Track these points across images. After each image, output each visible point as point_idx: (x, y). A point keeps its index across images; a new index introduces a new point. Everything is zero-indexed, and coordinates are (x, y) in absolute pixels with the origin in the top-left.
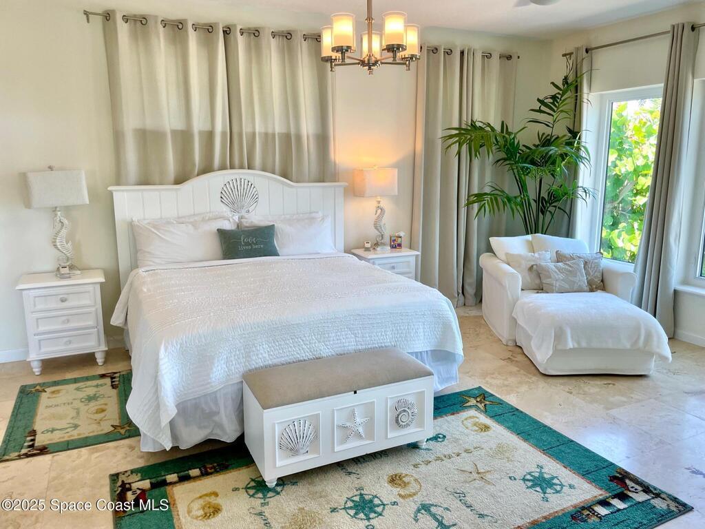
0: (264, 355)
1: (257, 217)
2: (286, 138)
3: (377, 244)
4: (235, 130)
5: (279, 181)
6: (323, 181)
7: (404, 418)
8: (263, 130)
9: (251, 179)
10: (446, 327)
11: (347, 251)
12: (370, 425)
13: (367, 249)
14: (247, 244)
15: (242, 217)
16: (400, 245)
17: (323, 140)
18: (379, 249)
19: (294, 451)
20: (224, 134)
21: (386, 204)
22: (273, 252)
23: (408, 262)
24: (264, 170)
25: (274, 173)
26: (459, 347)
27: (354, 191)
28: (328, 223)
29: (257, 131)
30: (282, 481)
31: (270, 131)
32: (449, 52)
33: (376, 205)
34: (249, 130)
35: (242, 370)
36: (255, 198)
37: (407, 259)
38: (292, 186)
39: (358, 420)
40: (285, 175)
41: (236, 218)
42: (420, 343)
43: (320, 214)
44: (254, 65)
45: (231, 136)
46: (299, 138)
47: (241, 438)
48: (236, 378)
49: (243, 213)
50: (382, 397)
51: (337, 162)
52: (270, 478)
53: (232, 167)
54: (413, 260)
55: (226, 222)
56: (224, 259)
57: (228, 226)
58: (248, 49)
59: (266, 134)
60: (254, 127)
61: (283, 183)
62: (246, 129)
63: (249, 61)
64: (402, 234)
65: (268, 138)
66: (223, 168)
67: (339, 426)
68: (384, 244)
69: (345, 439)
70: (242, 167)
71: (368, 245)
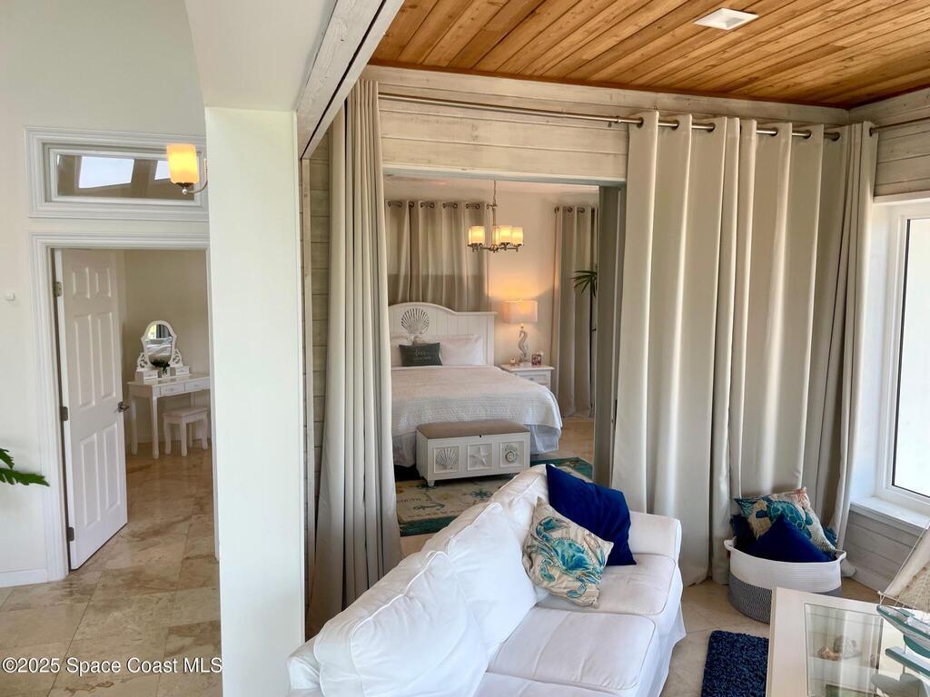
0: (429, 417)
1: (427, 337)
2: (451, 278)
3: (521, 361)
4: (414, 273)
5: (445, 310)
6: (479, 311)
7: (511, 457)
8: (434, 274)
9: (425, 310)
10: (549, 410)
11: (497, 364)
12: (489, 456)
13: (513, 365)
14: (419, 356)
15: (415, 338)
16: (539, 362)
17: (479, 280)
18: (521, 364)
19: (444, 467)
20: (406, 276)
21: (529, 329)
22: (439, 363)
23: (545, 375)
24: (433, 302)
25: (441, 304)
26: (558, 424)
27: (502, 318)
28: (480, 344)
29: (430, 274)
30: (439, 483)
31: (439, 273)
32: (581, 211)
33: (520, 329)
34: (424, 273)
35: (417, 425)
36: (427, 324)
37: (544, 373)
38: (453, 314)
39: (482, 453)
40: (450, 306)
41: (412, 338)
42: (530, 418)
43: (476, 336)
44: (430, 228)
45: (412, 277)
46: (461, 279)
47: (415, 465)
48: (413, 429)
49: (418, 334)
50: (497, 442)
51: (490, 295)
52: (431, 478)
53: (411, 301)
54: (549, 374)
55: (405, 340)
56: (404, 366)
57: (406, 343)
58: (426, 217)
59: (436, 276)
60: (428, 271)
61: (447, 312)
62: (422, 272)
63: (426, 224)
64: (542, 354)
65: (437, 279)
66: (404, 301)
67: (471, 456)
68: (526, 361)
69: (474, 464)
70: (417, 300)
71: (513, 361)
